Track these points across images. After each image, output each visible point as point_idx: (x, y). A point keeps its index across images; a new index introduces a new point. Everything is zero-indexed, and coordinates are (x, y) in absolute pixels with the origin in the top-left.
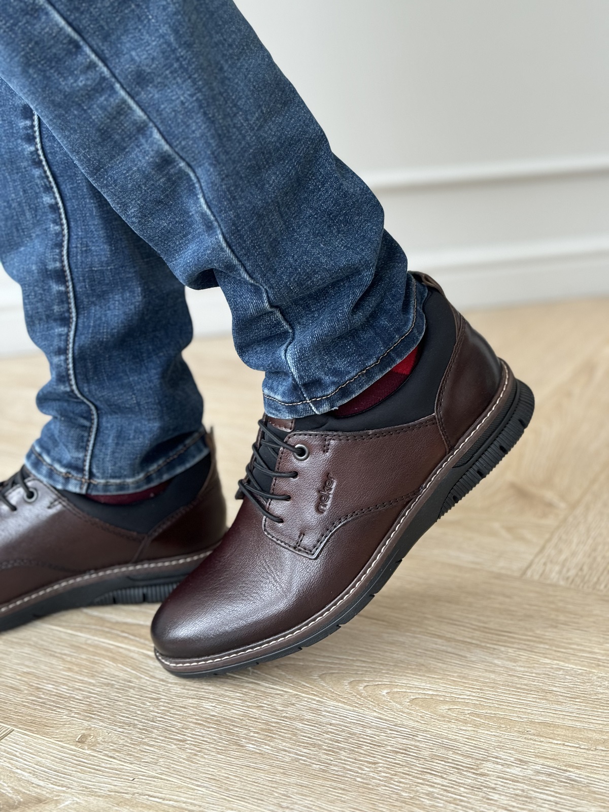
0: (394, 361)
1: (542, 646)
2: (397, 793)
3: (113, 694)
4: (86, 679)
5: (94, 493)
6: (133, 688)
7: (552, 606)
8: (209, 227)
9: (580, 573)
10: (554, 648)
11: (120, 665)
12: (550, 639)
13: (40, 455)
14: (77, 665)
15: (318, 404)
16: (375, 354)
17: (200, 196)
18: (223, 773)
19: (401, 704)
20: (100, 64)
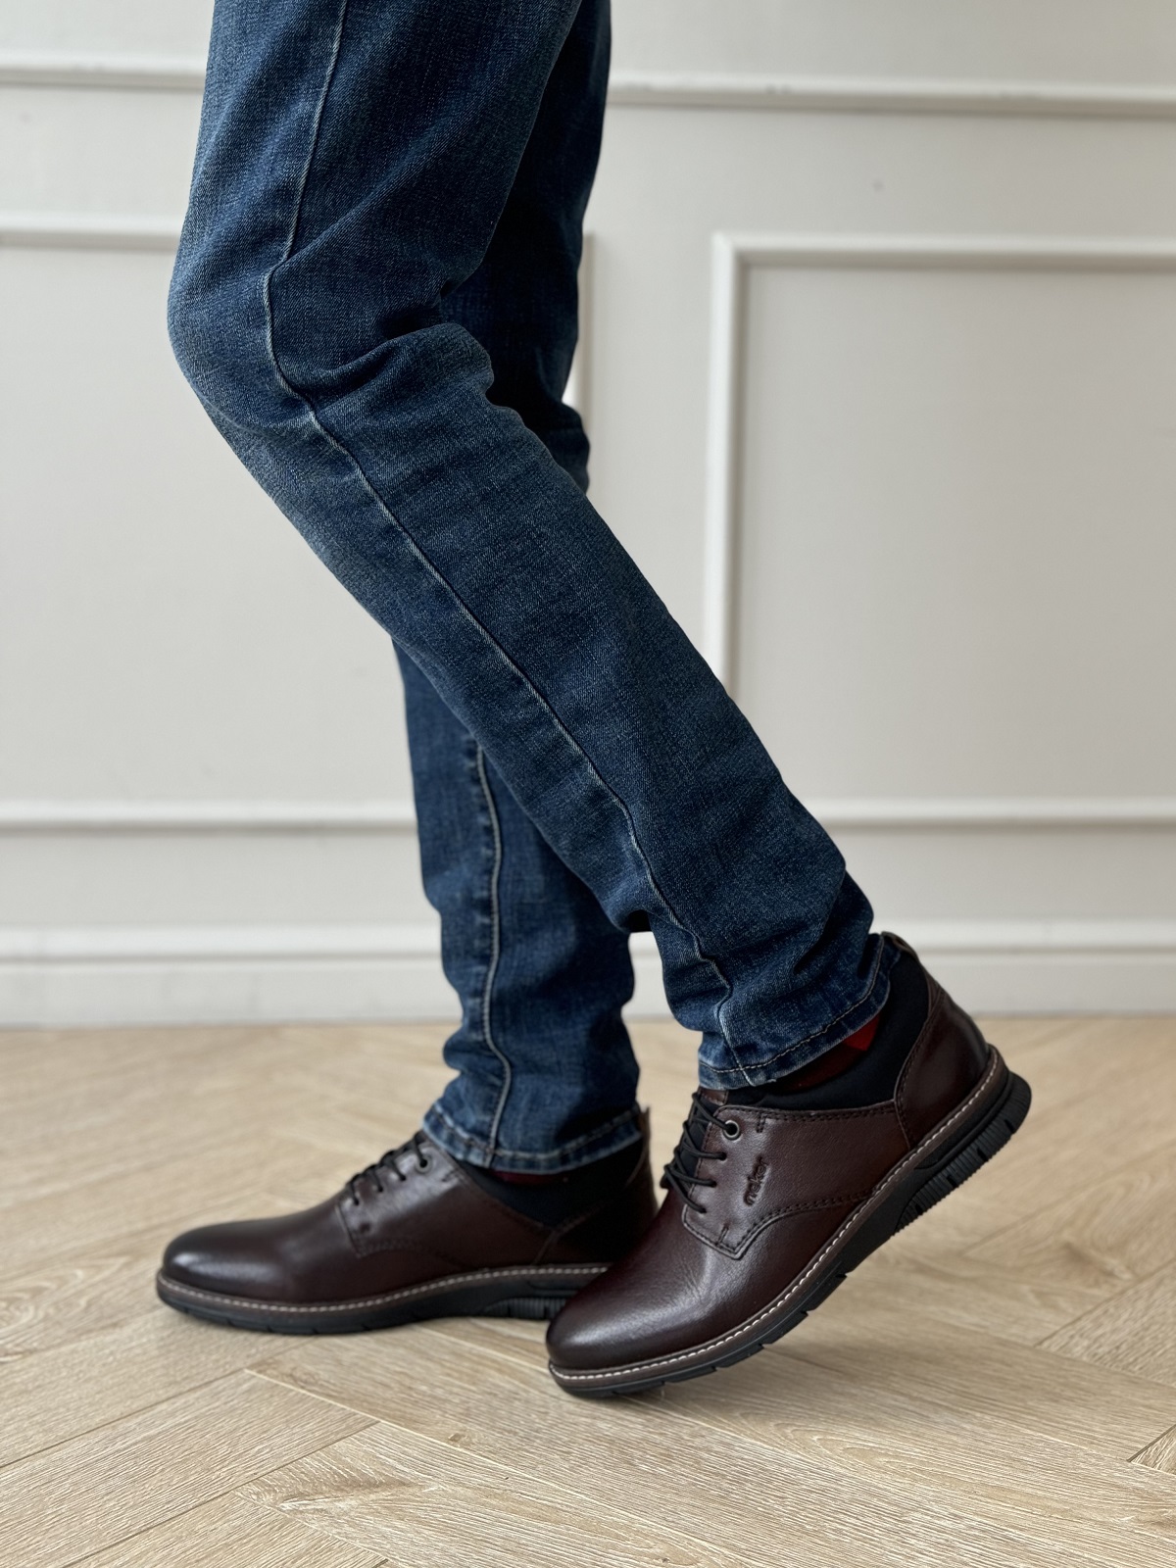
0: (845, 1032)
1: (1030, 1417)
2: (800, 1526)
3: (495, 1403)
4: (466, 1386)
5: (499, 1168)
6: (519, 1400)
7: (1061, 1380)
8: (639, 866)
9: (1114, 1351)
10: (1044, 1421)
11: (507, 1377)
12: (1042, 1413)
13: (441, 1116)
14: (457, 1371)
15: (752, 1073)
16: (821, 1021)
17: (631, 833)
18: (608, 1485)
19: (831, 1450)
20: (541, 700)
